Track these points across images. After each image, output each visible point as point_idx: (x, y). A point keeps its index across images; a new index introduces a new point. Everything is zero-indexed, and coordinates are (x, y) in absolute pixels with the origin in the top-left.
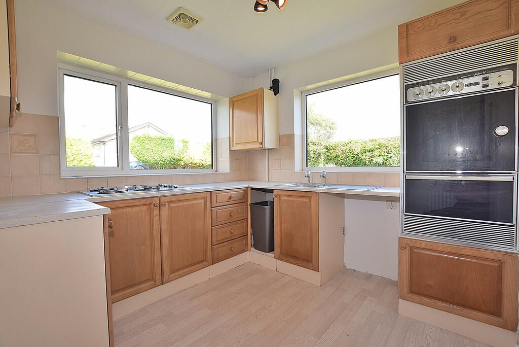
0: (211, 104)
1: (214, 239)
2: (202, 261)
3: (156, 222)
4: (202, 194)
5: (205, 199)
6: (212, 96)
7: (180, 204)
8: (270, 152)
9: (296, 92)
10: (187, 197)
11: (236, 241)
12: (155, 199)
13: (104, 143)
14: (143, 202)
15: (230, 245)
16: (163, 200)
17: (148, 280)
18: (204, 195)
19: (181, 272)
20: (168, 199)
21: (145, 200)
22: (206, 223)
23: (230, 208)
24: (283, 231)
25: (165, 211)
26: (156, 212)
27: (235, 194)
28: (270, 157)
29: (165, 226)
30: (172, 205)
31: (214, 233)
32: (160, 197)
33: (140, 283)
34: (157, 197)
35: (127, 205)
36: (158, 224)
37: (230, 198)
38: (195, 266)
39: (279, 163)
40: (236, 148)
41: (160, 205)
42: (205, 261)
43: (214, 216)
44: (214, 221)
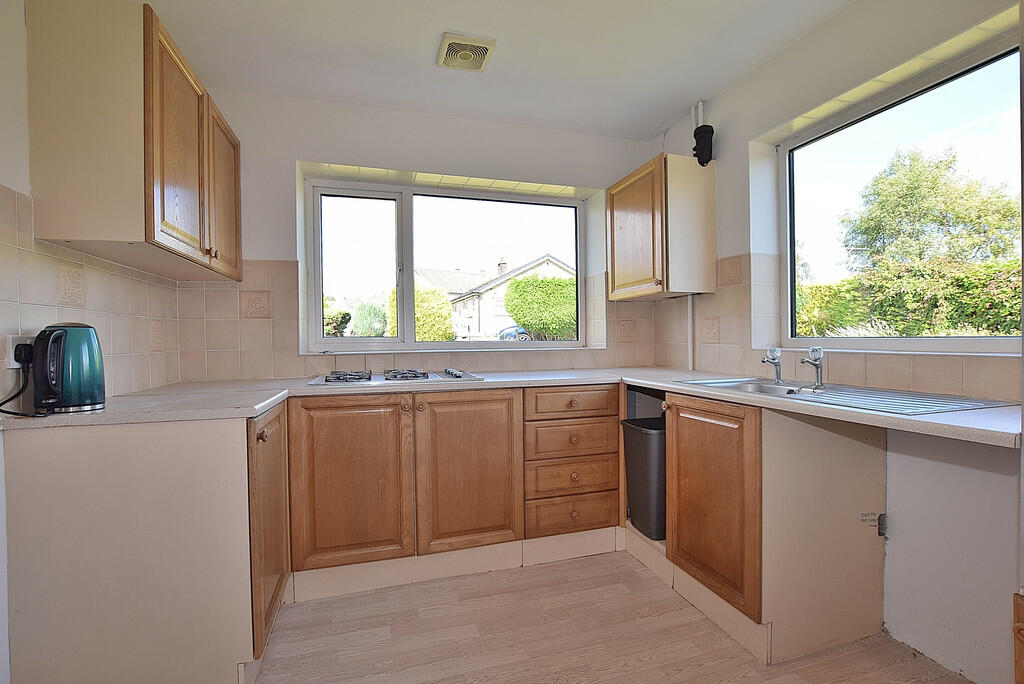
0: (576, 208)
1: (531, 487)
2: (502, 528)
3: (406, 440)
4: (501, 392)
5: (510, 402)
6: (576, 191)
7: (456, 409)
8: (697, 303)
9: (755, 146)
10: (468, 396)
11: (584, 500)
12: (405, 396)
13: (479, 295)
14: (382, 400)
15: (570, 505)
16: (419, 398)
17: (390, 542)
18: (507, 394)
19: (454, 540)
20: (429, 398)
21: (387, 397)
22: (511, 450)
23: (571, 427)
24: (683, 494)
25: (423, 420)
26: (406, 420)
27: (583, 399)
28: (697, 313)
29: (423, 448)
30: (438, 410)
31: (531, 474)
32: (413, 394)
33: (376, 543)
34: (411, 392)
35: (355, 403)
36: (410, 443)
37: (571, 404)
38: (486, 535)
39: (716, 325)
40: (618, 295)
41: (415, 408)
42: (509, 528)
43: (531, 438)
44: (531, 449)
